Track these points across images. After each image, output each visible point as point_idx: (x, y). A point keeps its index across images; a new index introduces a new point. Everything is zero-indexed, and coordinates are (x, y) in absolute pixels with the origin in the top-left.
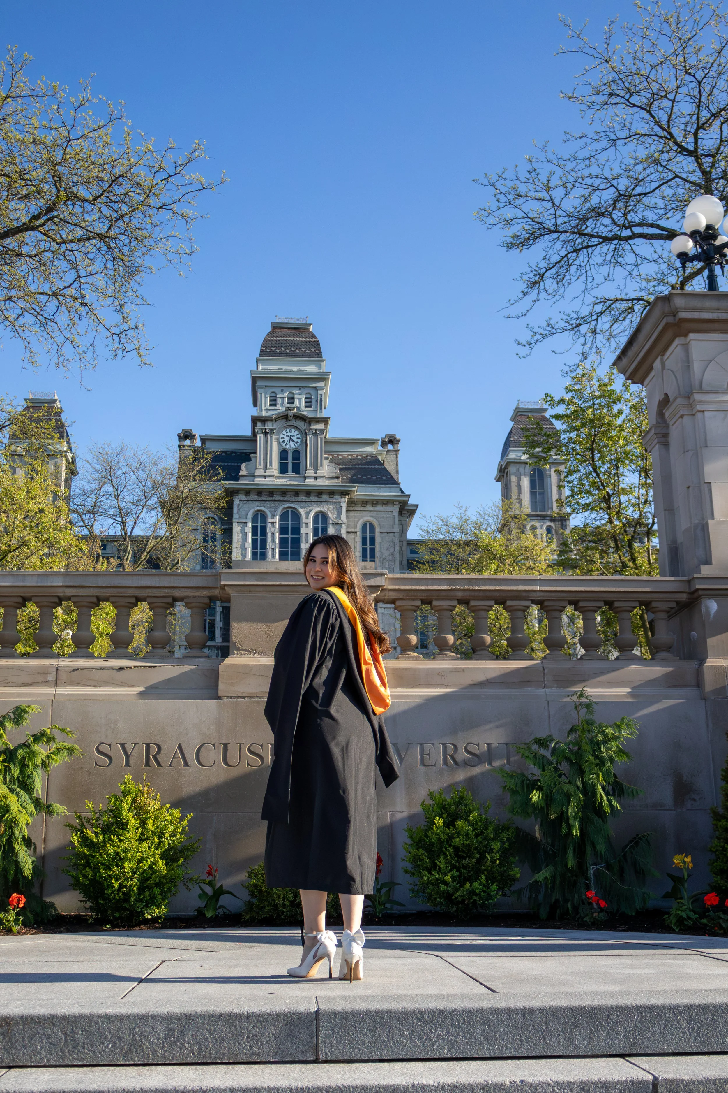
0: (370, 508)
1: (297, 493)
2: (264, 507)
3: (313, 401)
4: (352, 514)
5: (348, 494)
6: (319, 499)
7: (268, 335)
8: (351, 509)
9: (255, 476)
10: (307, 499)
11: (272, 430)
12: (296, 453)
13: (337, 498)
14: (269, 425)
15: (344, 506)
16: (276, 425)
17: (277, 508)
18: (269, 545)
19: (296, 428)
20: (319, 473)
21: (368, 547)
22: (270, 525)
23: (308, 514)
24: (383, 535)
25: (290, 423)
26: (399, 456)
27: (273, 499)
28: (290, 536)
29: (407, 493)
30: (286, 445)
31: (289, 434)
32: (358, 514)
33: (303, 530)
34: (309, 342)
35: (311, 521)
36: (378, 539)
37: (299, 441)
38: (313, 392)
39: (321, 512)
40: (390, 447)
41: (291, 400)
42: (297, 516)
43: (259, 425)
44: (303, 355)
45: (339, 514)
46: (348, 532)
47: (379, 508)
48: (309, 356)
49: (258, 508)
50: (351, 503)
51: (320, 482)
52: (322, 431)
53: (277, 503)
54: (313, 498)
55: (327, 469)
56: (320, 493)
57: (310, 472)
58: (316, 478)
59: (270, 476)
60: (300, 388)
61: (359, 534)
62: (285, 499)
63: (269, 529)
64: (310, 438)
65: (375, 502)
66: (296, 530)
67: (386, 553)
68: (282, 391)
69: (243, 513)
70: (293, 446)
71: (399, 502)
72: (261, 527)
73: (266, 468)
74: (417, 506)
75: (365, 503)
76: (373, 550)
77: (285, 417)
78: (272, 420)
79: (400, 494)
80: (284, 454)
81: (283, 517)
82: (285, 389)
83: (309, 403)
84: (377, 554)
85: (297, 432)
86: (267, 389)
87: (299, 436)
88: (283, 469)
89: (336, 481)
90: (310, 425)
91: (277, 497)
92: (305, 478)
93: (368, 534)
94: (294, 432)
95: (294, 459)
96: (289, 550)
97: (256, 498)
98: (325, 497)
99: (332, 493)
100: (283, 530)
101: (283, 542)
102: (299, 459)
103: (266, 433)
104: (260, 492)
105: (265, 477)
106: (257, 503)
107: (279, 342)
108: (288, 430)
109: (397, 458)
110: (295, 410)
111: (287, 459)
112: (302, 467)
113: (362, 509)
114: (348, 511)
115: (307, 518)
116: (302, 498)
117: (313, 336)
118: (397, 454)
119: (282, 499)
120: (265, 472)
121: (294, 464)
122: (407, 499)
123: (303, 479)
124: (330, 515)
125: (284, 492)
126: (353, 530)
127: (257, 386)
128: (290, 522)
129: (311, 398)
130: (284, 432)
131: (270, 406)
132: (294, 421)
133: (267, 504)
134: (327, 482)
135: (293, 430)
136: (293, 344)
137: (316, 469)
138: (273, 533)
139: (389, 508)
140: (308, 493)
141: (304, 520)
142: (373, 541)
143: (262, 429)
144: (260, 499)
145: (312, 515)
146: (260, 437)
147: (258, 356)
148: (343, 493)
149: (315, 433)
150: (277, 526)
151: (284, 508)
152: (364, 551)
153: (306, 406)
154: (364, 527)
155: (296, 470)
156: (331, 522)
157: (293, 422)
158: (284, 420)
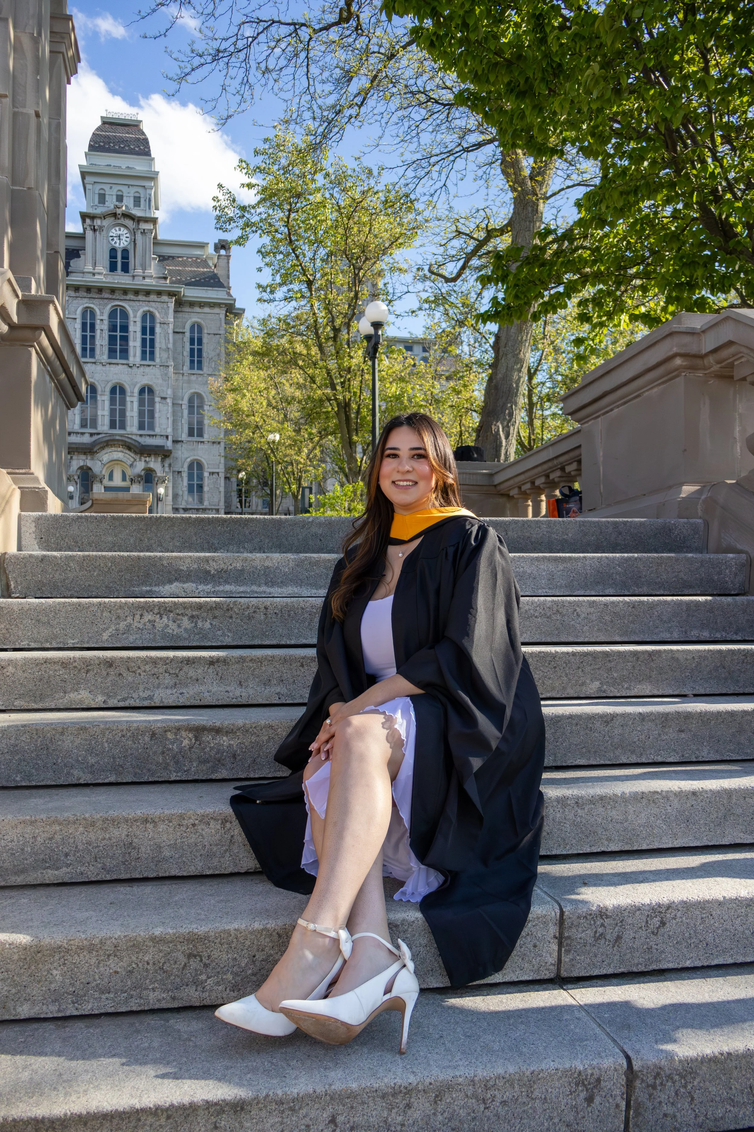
0: (197, 309)
1: (125, 291)
2: (93, 303)
3: (142, 200)
4: (180, 315)
5: (175, 295)
6: (147, 299)
7: (97, 129)
8: (180, 309)
9: (84, 273)
10: (135, 298)
11: (101, 228)
12: (125, 251)
13: (165, 298)
14: (98, 222)
15: (172, 305)
16: (106, 223)
17: (106, 305)
18: (98, 342)
19: (125, 227)
20: (148, 272)
21: (196, 347)
22: (98, 322)
23: (135, 312)
24: (209, 337)
25: (119, 221)
26: (230, 261)
27: (102, 296)
28: (118, 334)
29: (234, 297)
30: (115, 243)
31: (119, 232)
32: (186, 315)
33: (131, 328)
34: (139, 139)
35: (139, 319)
36: (205, 340)
37: (128, 240)
38: (140, 190)
39: (149, 311)
40: (223, 252)
41: (120, 198)
42: (125, 315)
43: (88, 221)
44: (132, 152)
45: (167, 314)
46: (174, 332)
47: (207, 310)
48: (138, 154)
49: (87, 305)
50: (180, 304)
51: (148, 281)
52: (151, 231)
53: (106, 301)
54: (140, 297)
55: (153, 269)
56: (148, 293)
57: (139, 271)
58: (144, 278)
59: (99, 274)
60: (129, 186)
61: (188, 335)
62: (114, 297)
63: (98, 327)
64: (139, 237)
65: (202, 305)
66: (125, 328)
67: (212, 354)
68: (111, 188)
69: (73, 309)
70: (122, 245)
71: (226, 304)
72: (90, 324)
73: (95, 265)
74: (243, 310)
75: (192, 304)
76: (200, 351)
77: (114, 215)
78: (100, 218)
79: (226, 297)
80: (113, 251)
81: (112, 315)
82: (114, 186)
83: (137, 201)
84: (204, 354)
85: (126, 231)
86: (96, 185)
87: (128, 235)
88: (113, 268)
89: (162, 281)
90: (139, 224)
91: (106, 295)
92: (133, 277)
93: (196, 335)
94: (123, 231)
95: (123, 258)
96: (118, 347)
97: (85, 294)
98: (153, 297)
99: (159, 293)
100: (113, 328)
101: (112, 339)
102: (128, 258)
103: (94, 230)
104: (89, 289)
105: (94, 274)
106: (86, 300)
107: (108, 137)
108: (117, 228)
109: (228, 263)
110: (124, 208)
111: (116, 258)
112: (131, 266)
113: (190, 310)
114: (175, 311)
115: (135, 317)
116: (130, 296)
117: (143, 133)
118: (228, 260)
119: (110, 296)
120: (94, 269)
121: (122, 263)
122: (232, 302)
123: (131, 278)
124: (157, 315)
125: (113, 291)
126: (181, 331)
127: (86, 181)
128: (118, 321)
129: (140, 197)
130: (113, 230)
131: (99, 203)
132: (122, 219)
133: (96, 301)
134: (153, 282)
135: (122, 229)
136: (123, 141)
137: (144, 269)
138: (102, 330)
139: (216, 310)
140: (137, 292)
141: (131, 318)
142: (200, 342)
143: (90, 226)
144: (89, 296)
145: (139, 314)
146: (89, 234)
147: (87, 150)
148: (171, 294)
149: (144, 233)
150: (106, 322)
151: (113, 306)
152: (192, 351)
153: (135, 206)
154: (192, 327)
155: (125, 268)
156: (158, 321)
157: (122, 221)
158: (113, 219)
